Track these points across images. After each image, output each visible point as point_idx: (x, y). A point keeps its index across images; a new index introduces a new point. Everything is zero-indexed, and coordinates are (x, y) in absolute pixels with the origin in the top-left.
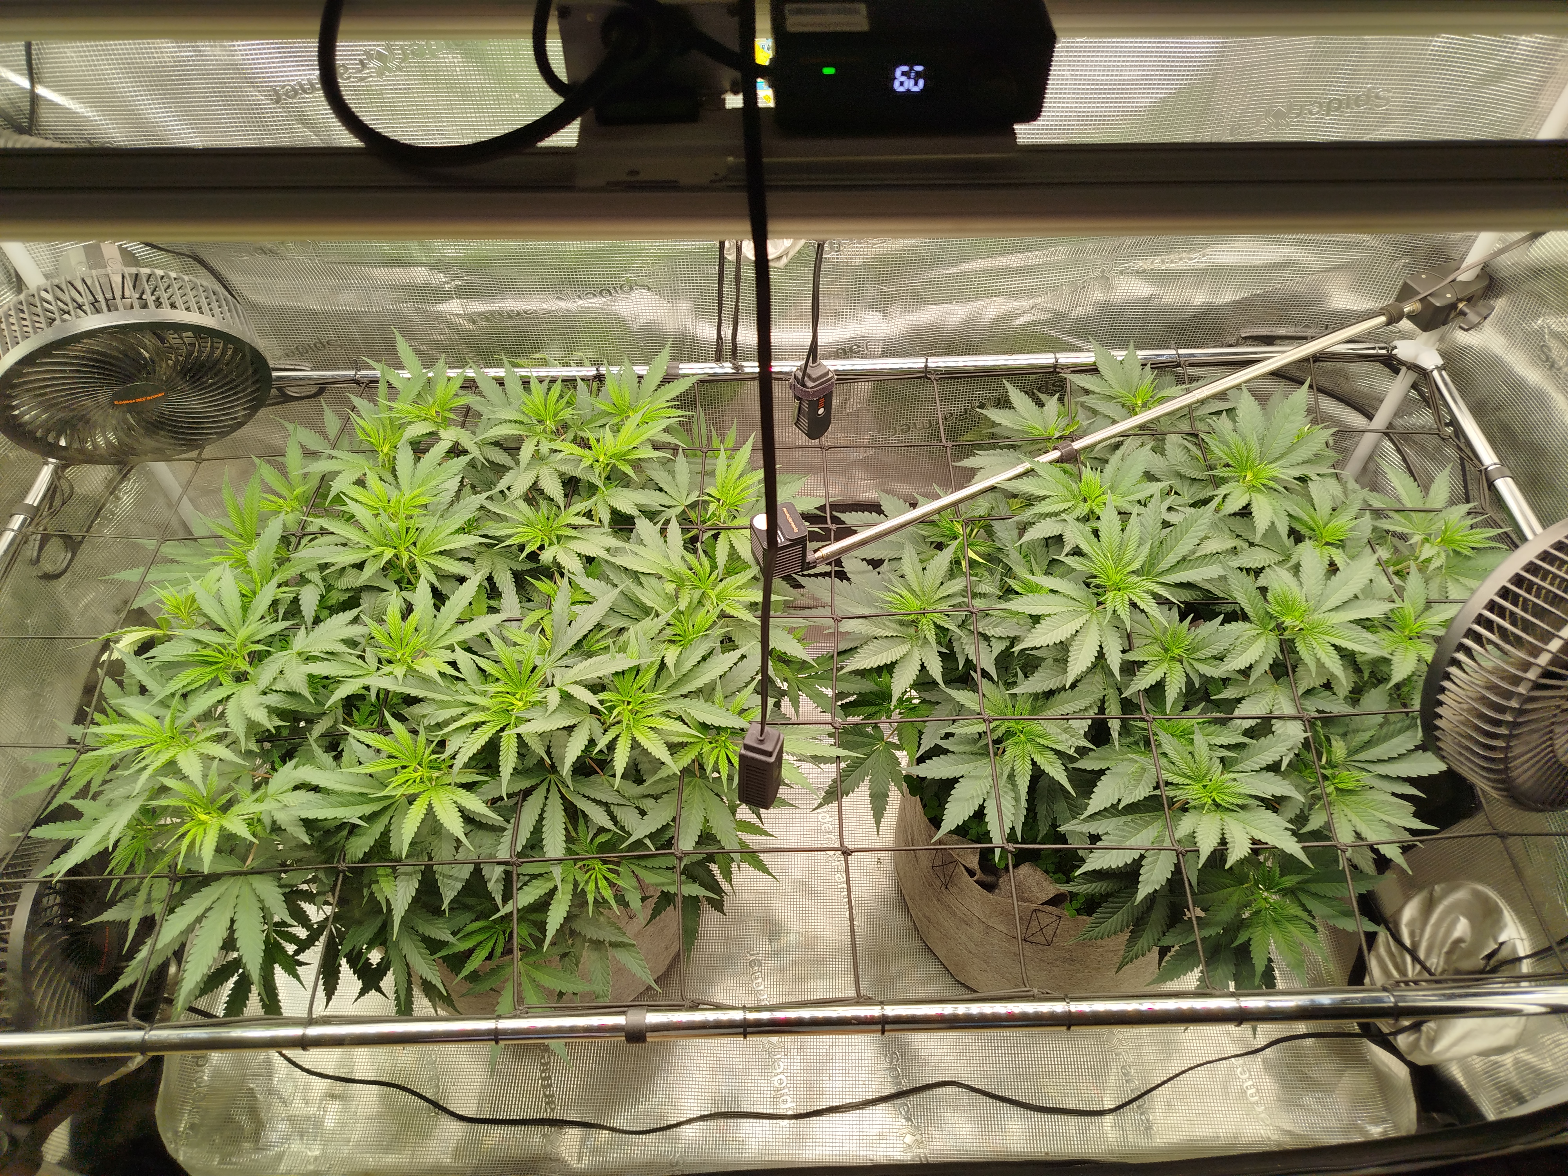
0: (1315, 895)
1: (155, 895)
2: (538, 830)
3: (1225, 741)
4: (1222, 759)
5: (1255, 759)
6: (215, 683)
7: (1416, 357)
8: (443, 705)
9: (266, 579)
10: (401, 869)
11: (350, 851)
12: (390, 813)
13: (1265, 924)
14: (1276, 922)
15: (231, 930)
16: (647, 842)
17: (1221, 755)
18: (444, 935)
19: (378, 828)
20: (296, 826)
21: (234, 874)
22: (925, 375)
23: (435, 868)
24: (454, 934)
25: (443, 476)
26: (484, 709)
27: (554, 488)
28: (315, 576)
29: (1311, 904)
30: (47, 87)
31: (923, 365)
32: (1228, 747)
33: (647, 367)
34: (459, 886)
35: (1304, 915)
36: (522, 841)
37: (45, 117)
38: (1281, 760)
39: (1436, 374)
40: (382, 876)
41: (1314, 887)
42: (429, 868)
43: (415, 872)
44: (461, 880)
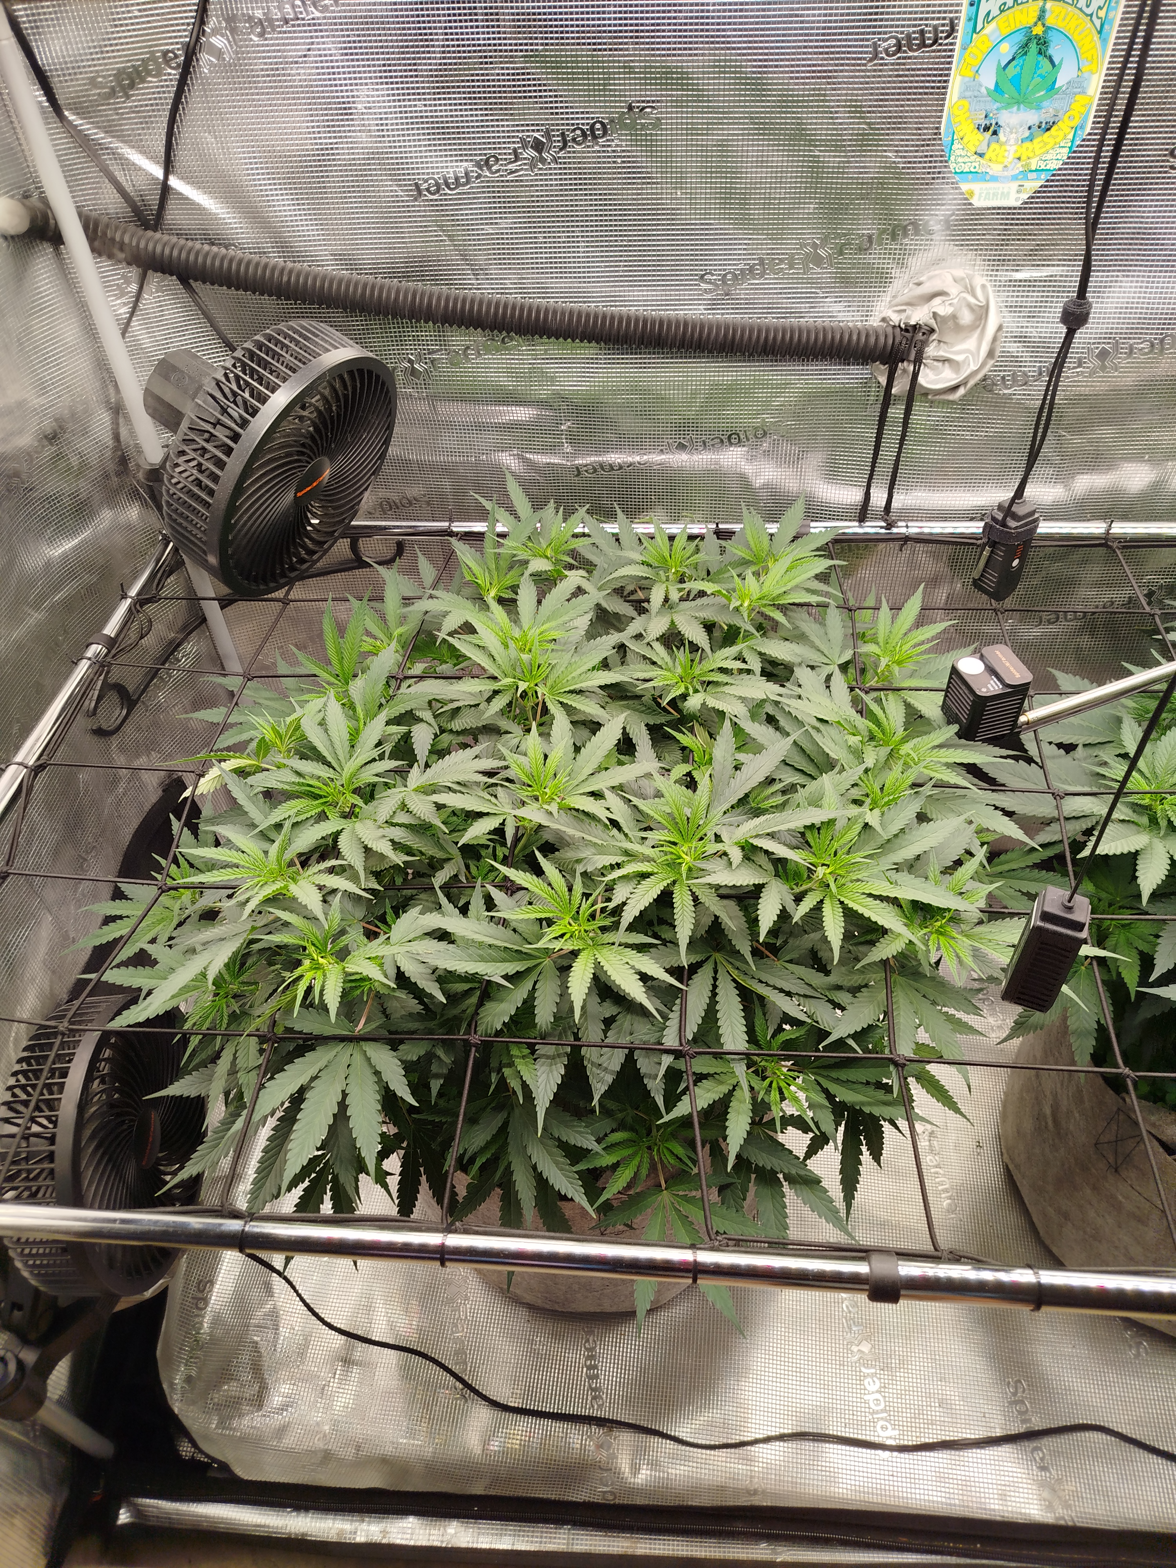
1: (241, 1063)
2: (711, 1015)
6: (322, 817)
8: (601, 850)
9: (371, 715)
10: (542, 1049)
11: (485, 1020)
12: (533, 977)
15: (343, 1106)
16: (851, 1042)
18: (588, 1142)
19: (519, 995)
20: (427, 980)
21: (342, 1039)
22: (1105, 542)
23: (584, 1051)
24: (599, 1141)
25: (572, 614)
26: (649, 859)
27: (696, 634)
28: (427, 715)
30: (182, 178)
31: (1102, 531)
33: (778, 525)
34: (609, 1079)
36: (691, 1029)
37: (173, 215)
40: (518, 1057)
42: (576, 1049)
43: (559, 1056)
44: (611, 1072)
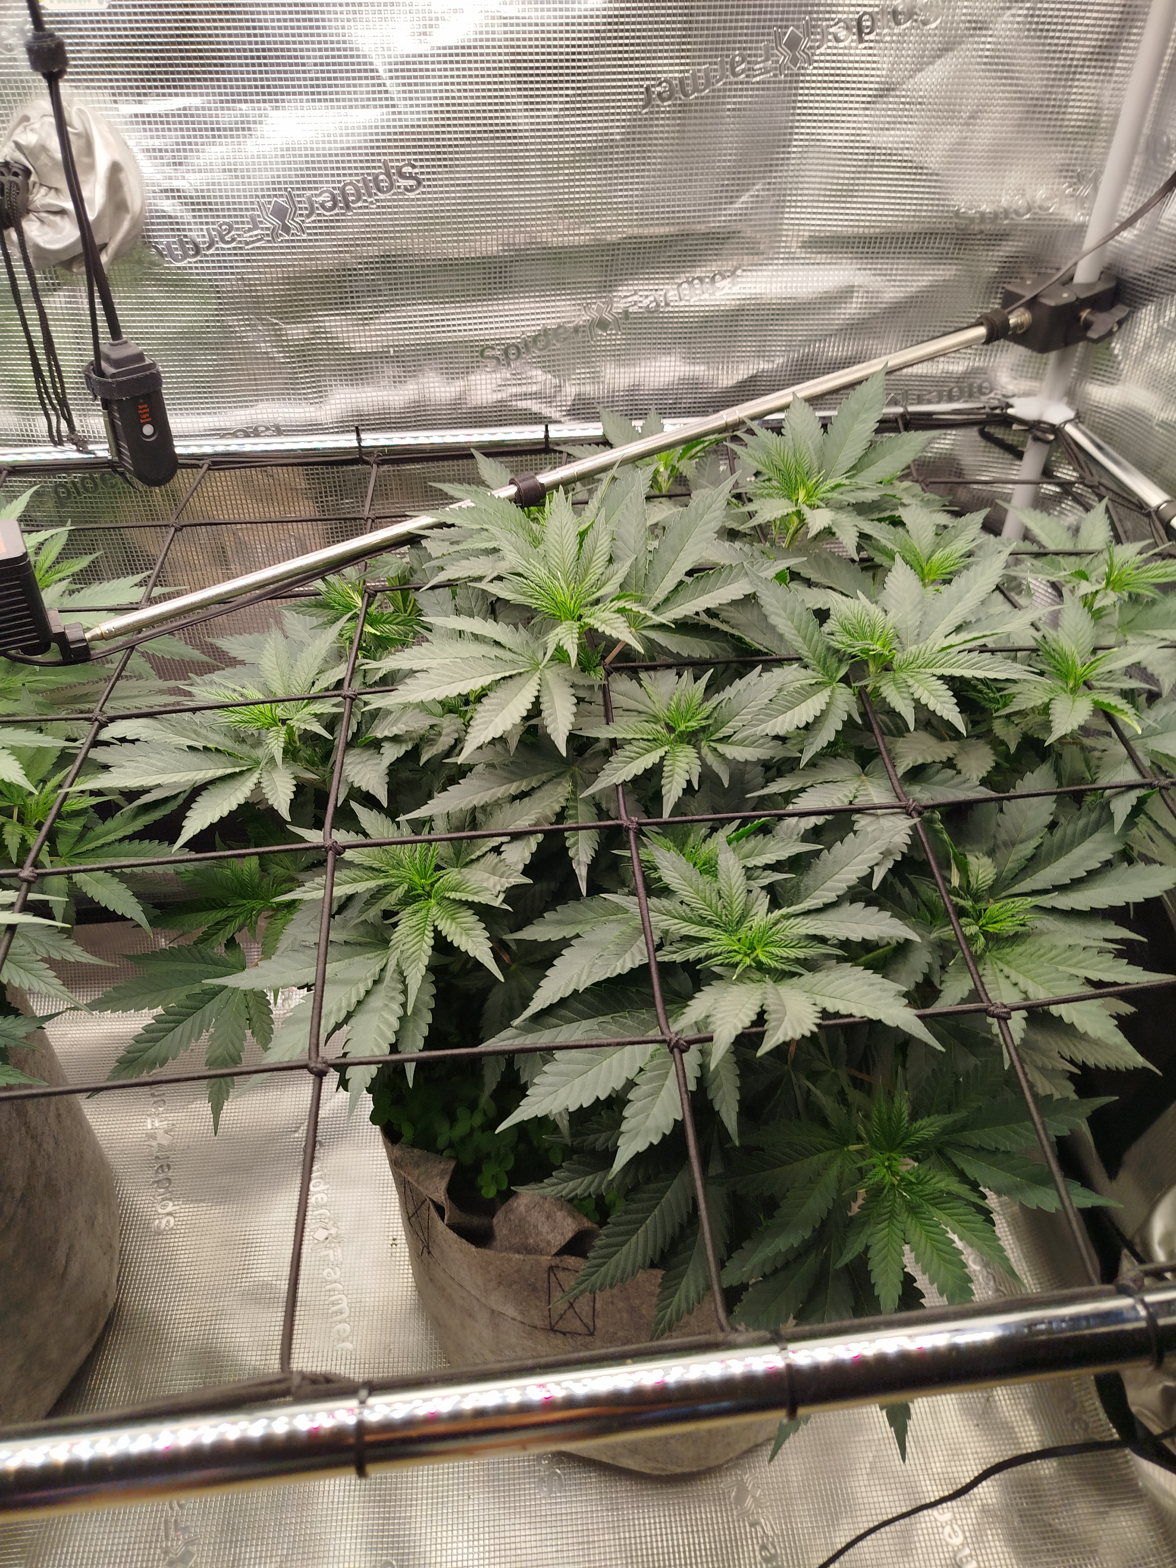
0: (979, 1151)
3: (770, 858)
4: (770, 889)
5: (829, 884)
7: (1041, 415)
13: (892, 1215)
14: (913, 1210)
17: (766, 882)
22: (356, 455)
29: (972, 1170)
31: (354, 444)
32: (776, 867)
35: (963, 1190)
38: (871, 874)
39: (1070, 429)
41: (975, 1137)
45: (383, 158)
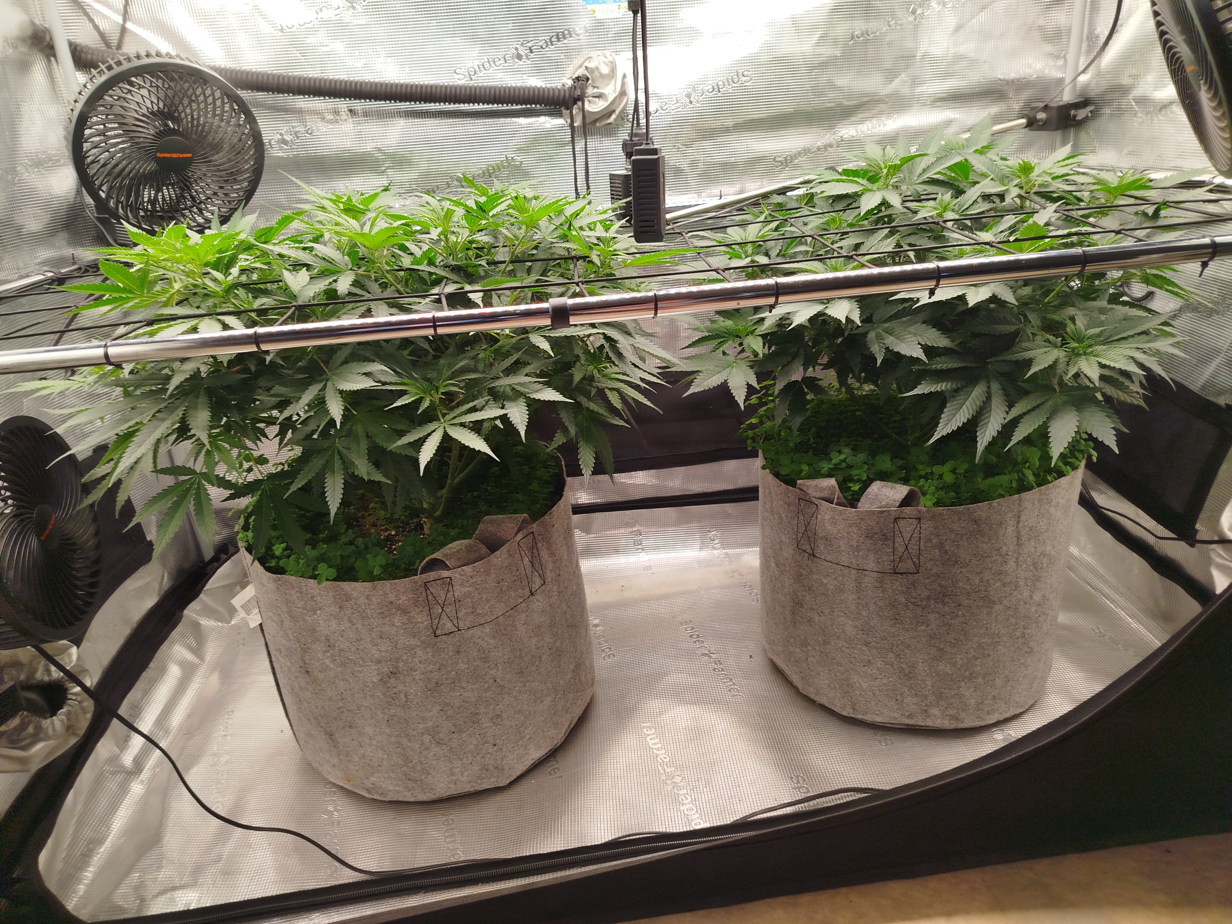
45: (735, 68)
